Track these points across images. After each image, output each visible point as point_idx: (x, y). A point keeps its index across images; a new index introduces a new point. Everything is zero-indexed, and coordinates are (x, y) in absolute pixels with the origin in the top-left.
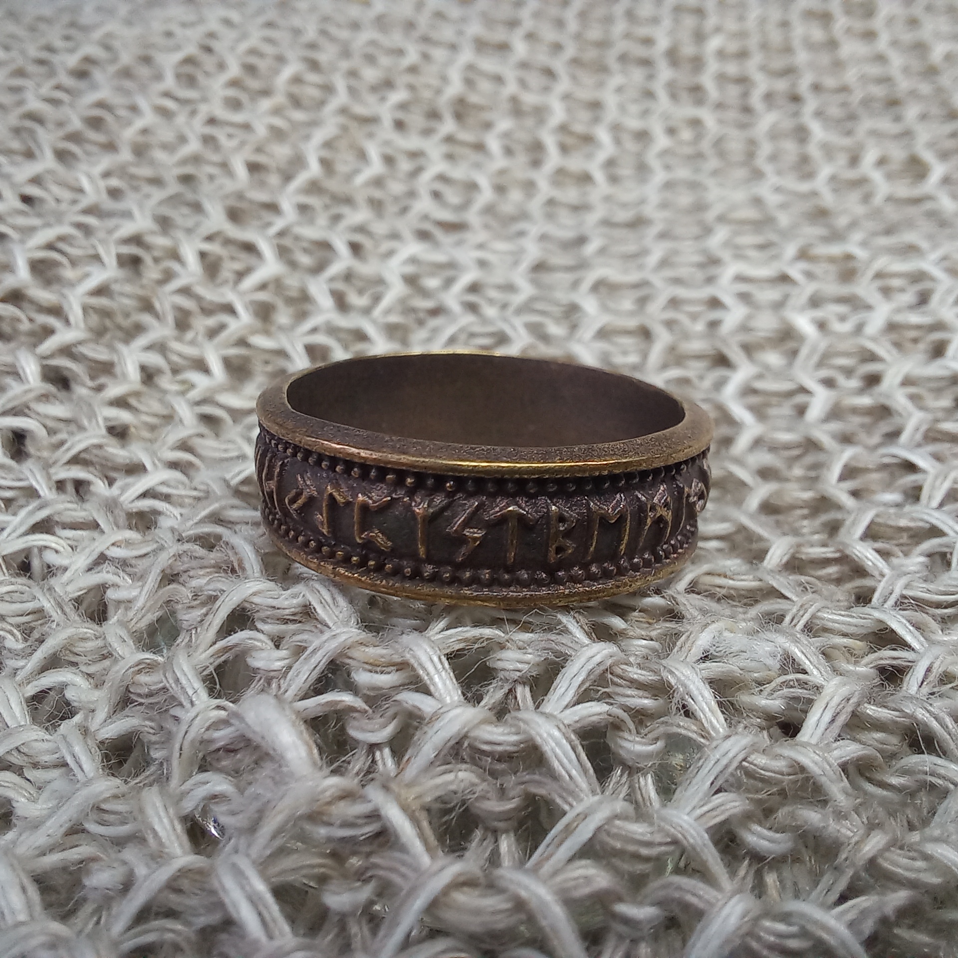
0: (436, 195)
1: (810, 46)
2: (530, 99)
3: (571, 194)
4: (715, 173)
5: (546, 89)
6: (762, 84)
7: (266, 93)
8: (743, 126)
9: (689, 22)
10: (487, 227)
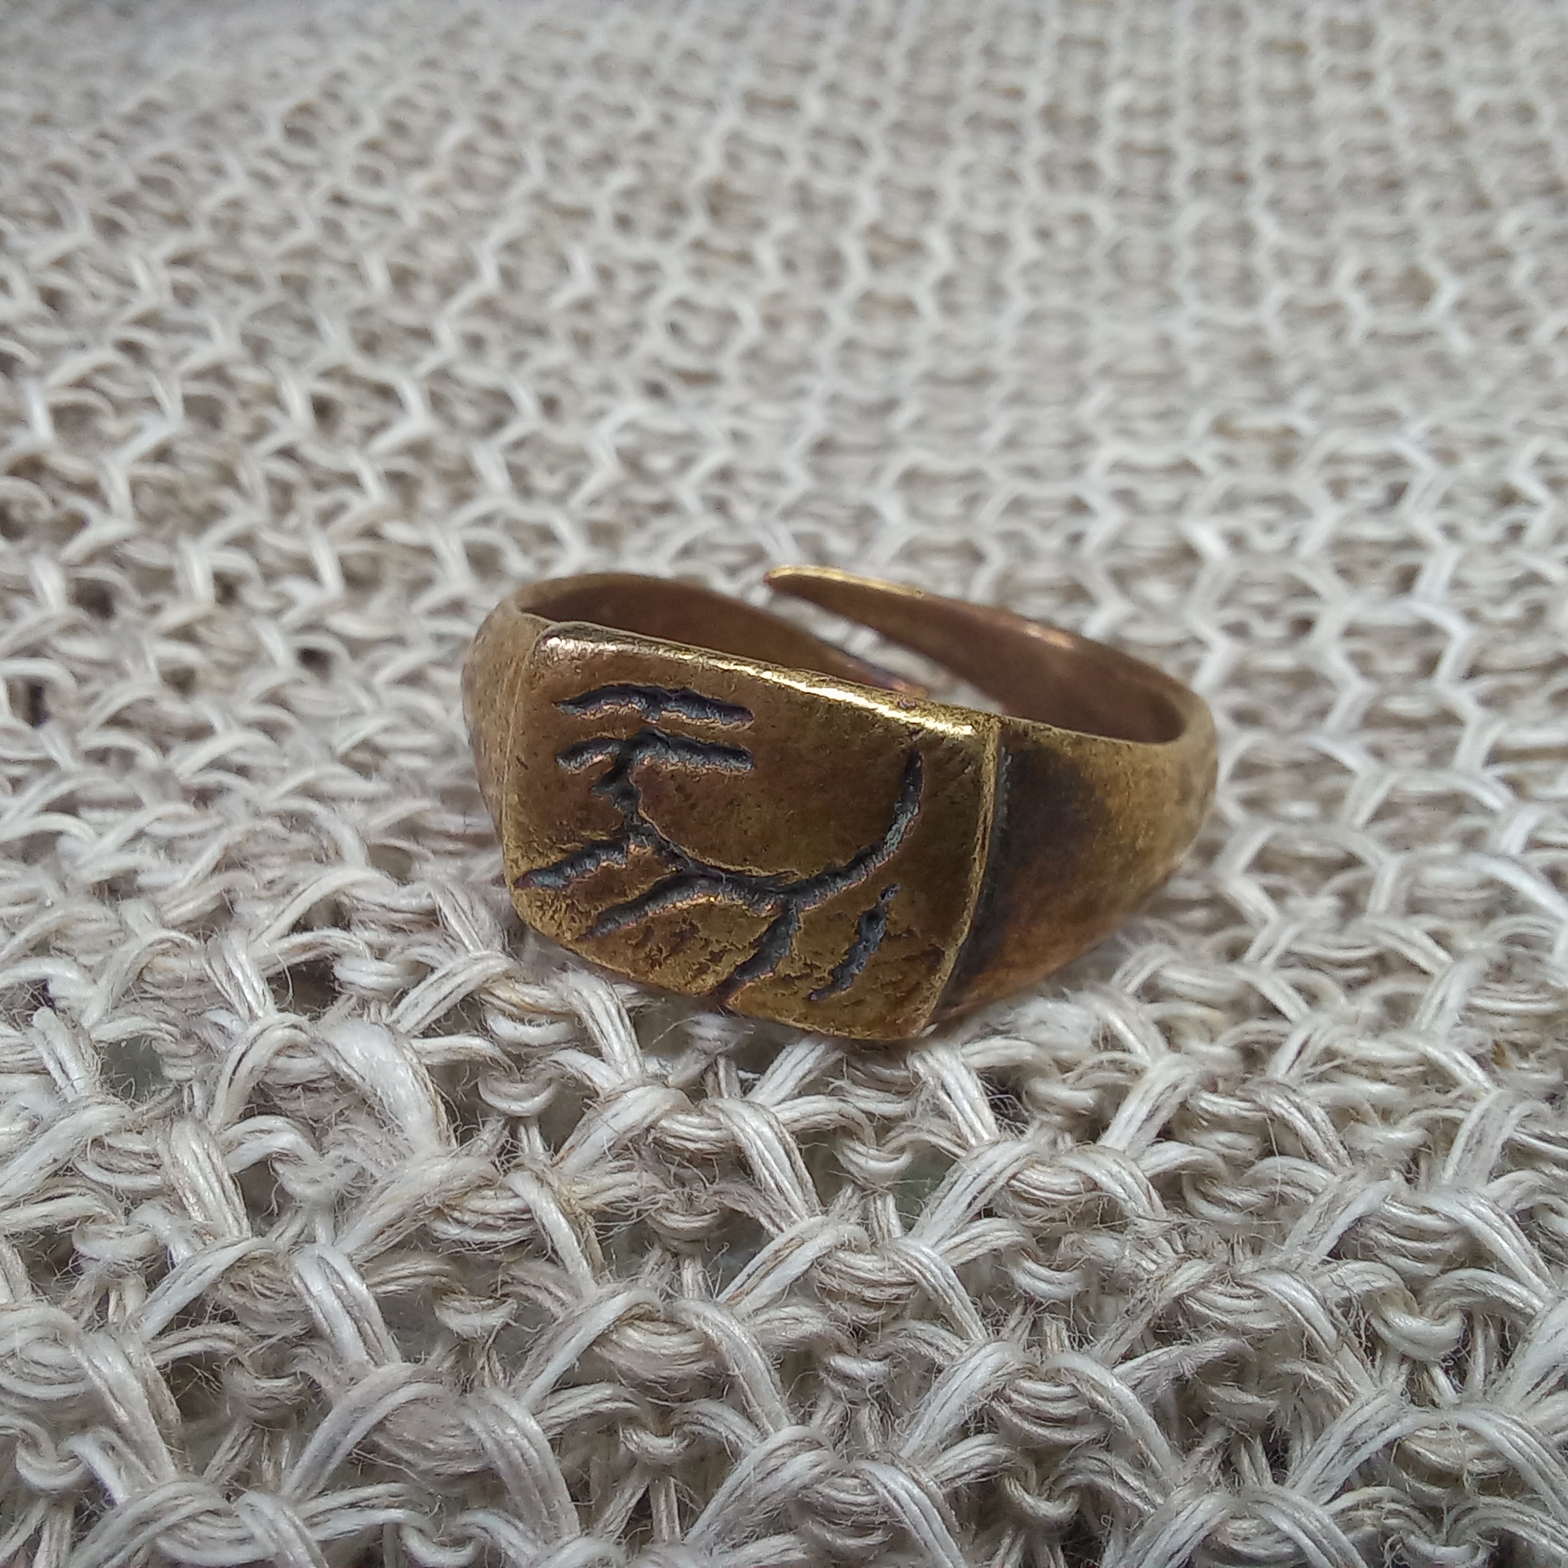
0: (675, 329)
1: (1271, 97)
2: (825, 185)
3: (883, 332)
4: (1107, 299)
5: (852, 171)
6: (1188, 157)
7: (421, 162)
8: (1155, 224)
9: (1083, 60)
10: (750, 381)
